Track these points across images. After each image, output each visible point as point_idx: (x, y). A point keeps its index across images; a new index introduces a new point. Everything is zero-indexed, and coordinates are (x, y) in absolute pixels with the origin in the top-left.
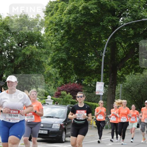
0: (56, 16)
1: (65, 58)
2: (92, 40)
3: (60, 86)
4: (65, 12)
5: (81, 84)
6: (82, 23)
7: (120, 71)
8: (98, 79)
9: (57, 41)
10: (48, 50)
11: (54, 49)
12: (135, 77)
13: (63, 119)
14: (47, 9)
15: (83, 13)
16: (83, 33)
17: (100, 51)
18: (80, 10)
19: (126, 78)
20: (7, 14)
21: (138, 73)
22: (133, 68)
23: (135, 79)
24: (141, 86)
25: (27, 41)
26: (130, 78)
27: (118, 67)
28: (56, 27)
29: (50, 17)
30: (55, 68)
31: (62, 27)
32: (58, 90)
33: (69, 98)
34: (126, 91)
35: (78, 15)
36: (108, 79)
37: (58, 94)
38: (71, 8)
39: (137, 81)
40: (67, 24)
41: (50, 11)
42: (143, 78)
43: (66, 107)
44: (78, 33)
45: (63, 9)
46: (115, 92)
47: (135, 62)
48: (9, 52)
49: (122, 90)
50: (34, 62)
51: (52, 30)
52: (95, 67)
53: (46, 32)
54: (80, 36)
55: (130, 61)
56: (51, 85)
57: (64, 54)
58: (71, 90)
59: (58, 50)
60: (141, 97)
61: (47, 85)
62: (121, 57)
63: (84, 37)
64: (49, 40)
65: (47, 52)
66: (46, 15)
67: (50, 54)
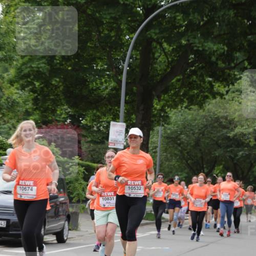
1: (45, 71)
2: (102, 35)
5: (78, 126)
7: (159, 101)
8: (114, 116)
10: (9, 53)
12: (189, 114)
16: (84, 20)
17: (119, 58)
19: (170, 115)
21: (195, 105)
22: (184, 95)
23: (190, 117)
24: (200, 133)
26: (178, 116)
27: (154, 93)
30: (25, 90)
34: (170, 142)
36: (134, 116)
39: (194, 123)
42: (205, 117)
46: (148, 143)
47: (190, 83)
49: (163, 140)
52: (108, 90)
53: (6, 15)
55: (178, 80)
57: (43, 63)
60: (199, 155)
61: (5, 126)
62: (160, 73)
63: (85, 28)
64: (11, 30)
65: (6, 56)
67: (14, 60)
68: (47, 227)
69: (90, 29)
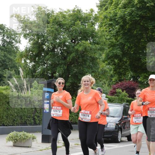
0: (110, 10)
1: (120, 54)
2: (148, 35)
3: (115, 84)
4: (120, 6)
5: (137, 82)
6: (138, 17)
9: (112, 36)
10: (102, 46)
11: (109, 45)
13: (118, 118)
14: (101, 4)
15: (139, 7)
16: (139, 28)
18: (135, 3)
20: (60, 9)
25: (80, 37)
28: (111, 22)
29: (104, 11)
30: (110, 64)
31: (116, 22)
32: (113, 88)
33: (125, 96)
35: (133, 9)
37: (112, 92)
38: (126, 2)
40: (122, 18)
41: (104, 5)
43: (121, 105)
44: (134, 28)
45: (118, 3)
48: (61, 49)
50: (88, 59)
51: (107, 26)
53: (100, 28)
54: (135, 31)
56: (105, 84)
57: (119, 50)
58: (127, 88)
59: (113, 45)
61: (101, 83)
63: (139, 32)
64: (103, 35)
65: (101, 48)
66: (99, 10)
67: (105, 50)
68: (122, 133)
69: (142, 32)
